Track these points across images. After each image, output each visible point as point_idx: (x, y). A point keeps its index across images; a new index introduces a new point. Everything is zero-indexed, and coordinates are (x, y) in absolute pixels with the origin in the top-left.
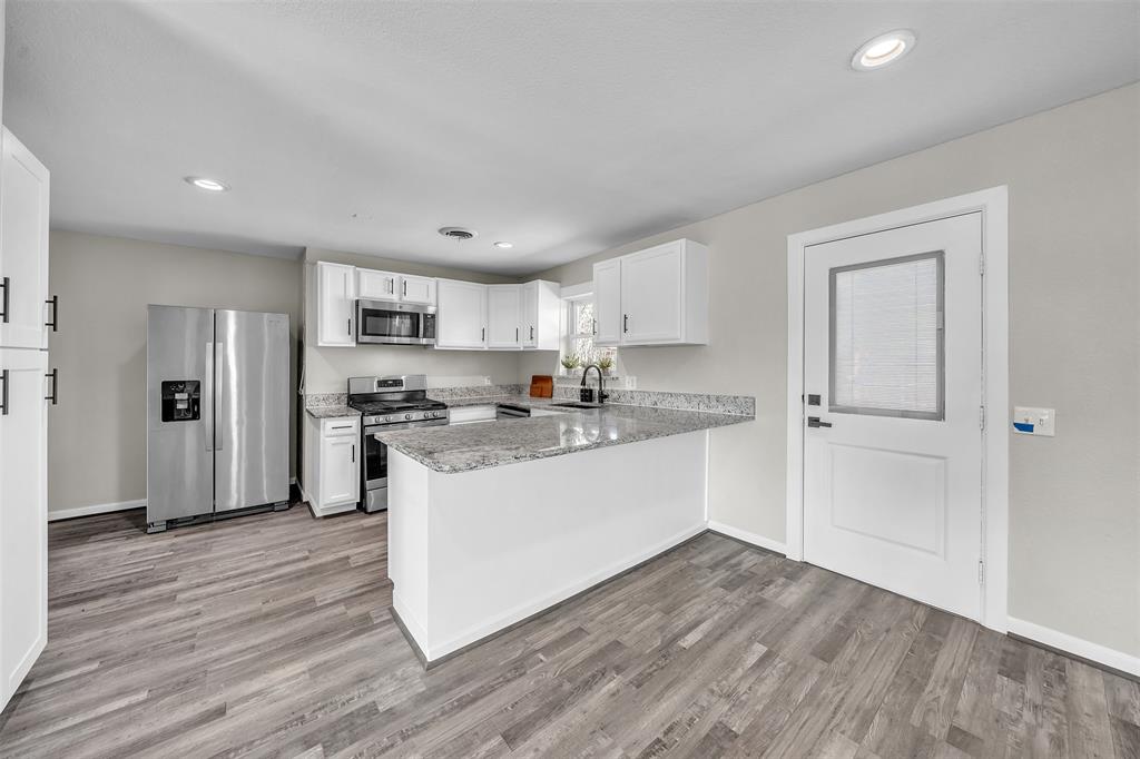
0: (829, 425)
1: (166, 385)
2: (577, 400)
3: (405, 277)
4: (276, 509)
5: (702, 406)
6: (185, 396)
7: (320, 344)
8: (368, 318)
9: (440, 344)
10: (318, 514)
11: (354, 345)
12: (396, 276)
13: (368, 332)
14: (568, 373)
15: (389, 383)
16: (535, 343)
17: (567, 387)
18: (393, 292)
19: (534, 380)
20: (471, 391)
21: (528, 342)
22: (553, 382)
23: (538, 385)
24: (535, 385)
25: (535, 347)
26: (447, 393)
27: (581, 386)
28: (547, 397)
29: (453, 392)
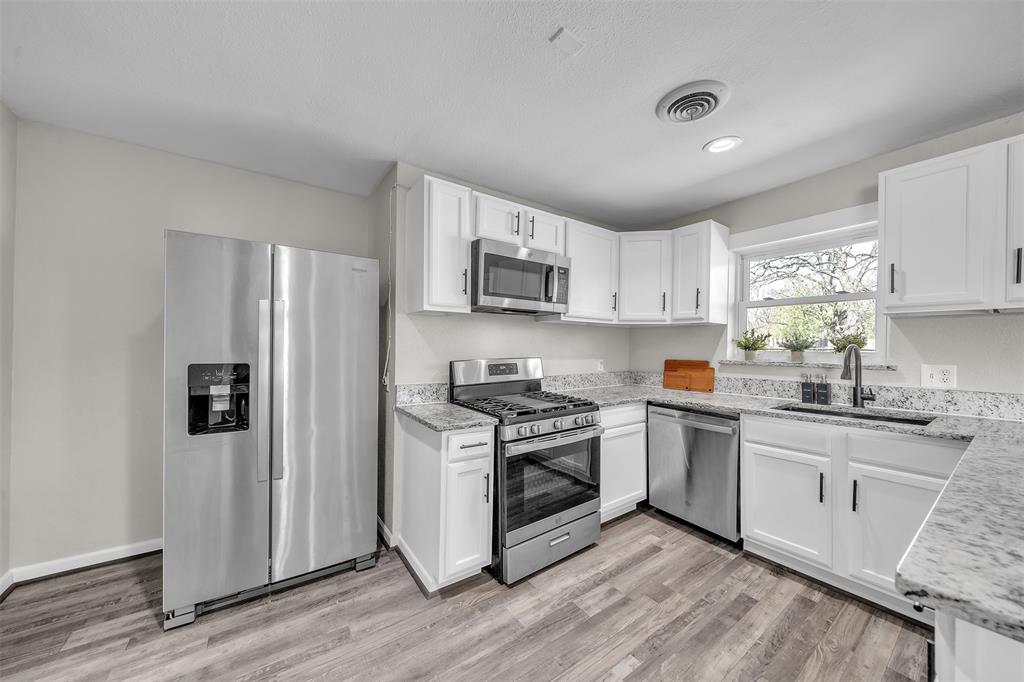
1: (195, 371)
2: (797, 401)
3: (533, 212)
4: (359, 567)
6: (226, 390)
7: (426, 307)
8: (491, 269)
9: (570, 313)
10: (432, 588)
11: (468, 310)
12: (521, 208)
13: (491, 290)
14: (747, 357)
15: (501, 368)
16: (701, 313)
17: (748, 377)
18: (518, 232)
19: (671, 366)
20: (585, 379)
21: (684, 312)
22: (713, 369)
23: (681, 373)
24: (674, 373)
25: (702, 319)
26: (560, 383)
27: (794, 378)
28: (703, 391)
29: (566, 381)
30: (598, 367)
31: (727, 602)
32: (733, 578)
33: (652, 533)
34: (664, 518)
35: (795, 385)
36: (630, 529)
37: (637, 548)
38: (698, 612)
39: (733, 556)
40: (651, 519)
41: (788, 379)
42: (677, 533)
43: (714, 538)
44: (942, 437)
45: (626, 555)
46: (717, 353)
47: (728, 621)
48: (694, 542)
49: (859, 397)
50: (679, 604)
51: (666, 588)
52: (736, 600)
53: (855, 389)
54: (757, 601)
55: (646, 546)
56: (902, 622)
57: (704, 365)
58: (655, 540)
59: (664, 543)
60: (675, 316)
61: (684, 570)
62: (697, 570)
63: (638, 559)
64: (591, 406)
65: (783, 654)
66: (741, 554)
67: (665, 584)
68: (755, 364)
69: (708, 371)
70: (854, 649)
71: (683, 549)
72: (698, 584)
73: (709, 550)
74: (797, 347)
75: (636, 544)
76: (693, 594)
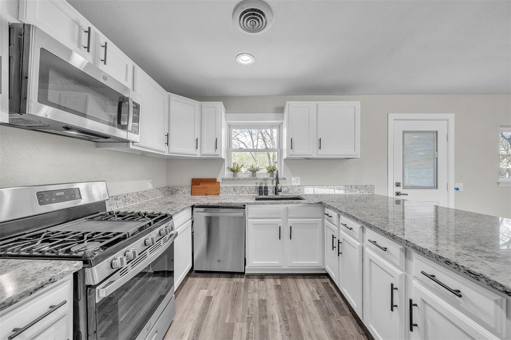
0: (407, 195)
2: (259, 195)
5: (347, 191)
14: (234, 175)
15: (58, 194)
16: (218, 152)
17: (235, 185)
18: (88, 48)
19: (196, 182)
20: (141, 195)
21: (208, 150)
22: (219, 182)
23: (202, 185)
24: (197, 186)
25: (218, 155)
26: (121, 200)
27: (253, 185)
28: (215, 195)
29: (126, 198)
30: (150, 186)
31: (257, 310)
32: (250, 293)
33: (201, 288)
34: (202, 274)
35: (254, 188)
36: (187, 293)
37: (199, 305)
38: (251, 328)
39: (243, 280)
40: (196, 278)
41: (252, 185)
42: (213, 281)
43: (231, 274)
44: (314, 203)
45: (194, 317)
46: (221, 174)
47: (264, 322)
48: (224, 281)
49: (277, 191)
50: (241, 329)
51: (229, 323)
52: (259, 306)
53: (276, 188)
54: (266, 300)
55: (202, 300)
56: (301, 276)
57: (213, 181)
58: (204, 293)
59: (210, 292)
60: (203, 153)
61: (230, 303)
62: (235, 299)
63: (204, 314)
64: (166, 217)
65: (290, 323)
66: (245, 277)
67: (227, 321)
68: (239, 179)
69: (216, 184)
70: (302, 300)
71: (222, 289)
72: (240, 309)
73: (232, 283)
74: (254, 171)
75: (197, 303)
76: (243, 317)
